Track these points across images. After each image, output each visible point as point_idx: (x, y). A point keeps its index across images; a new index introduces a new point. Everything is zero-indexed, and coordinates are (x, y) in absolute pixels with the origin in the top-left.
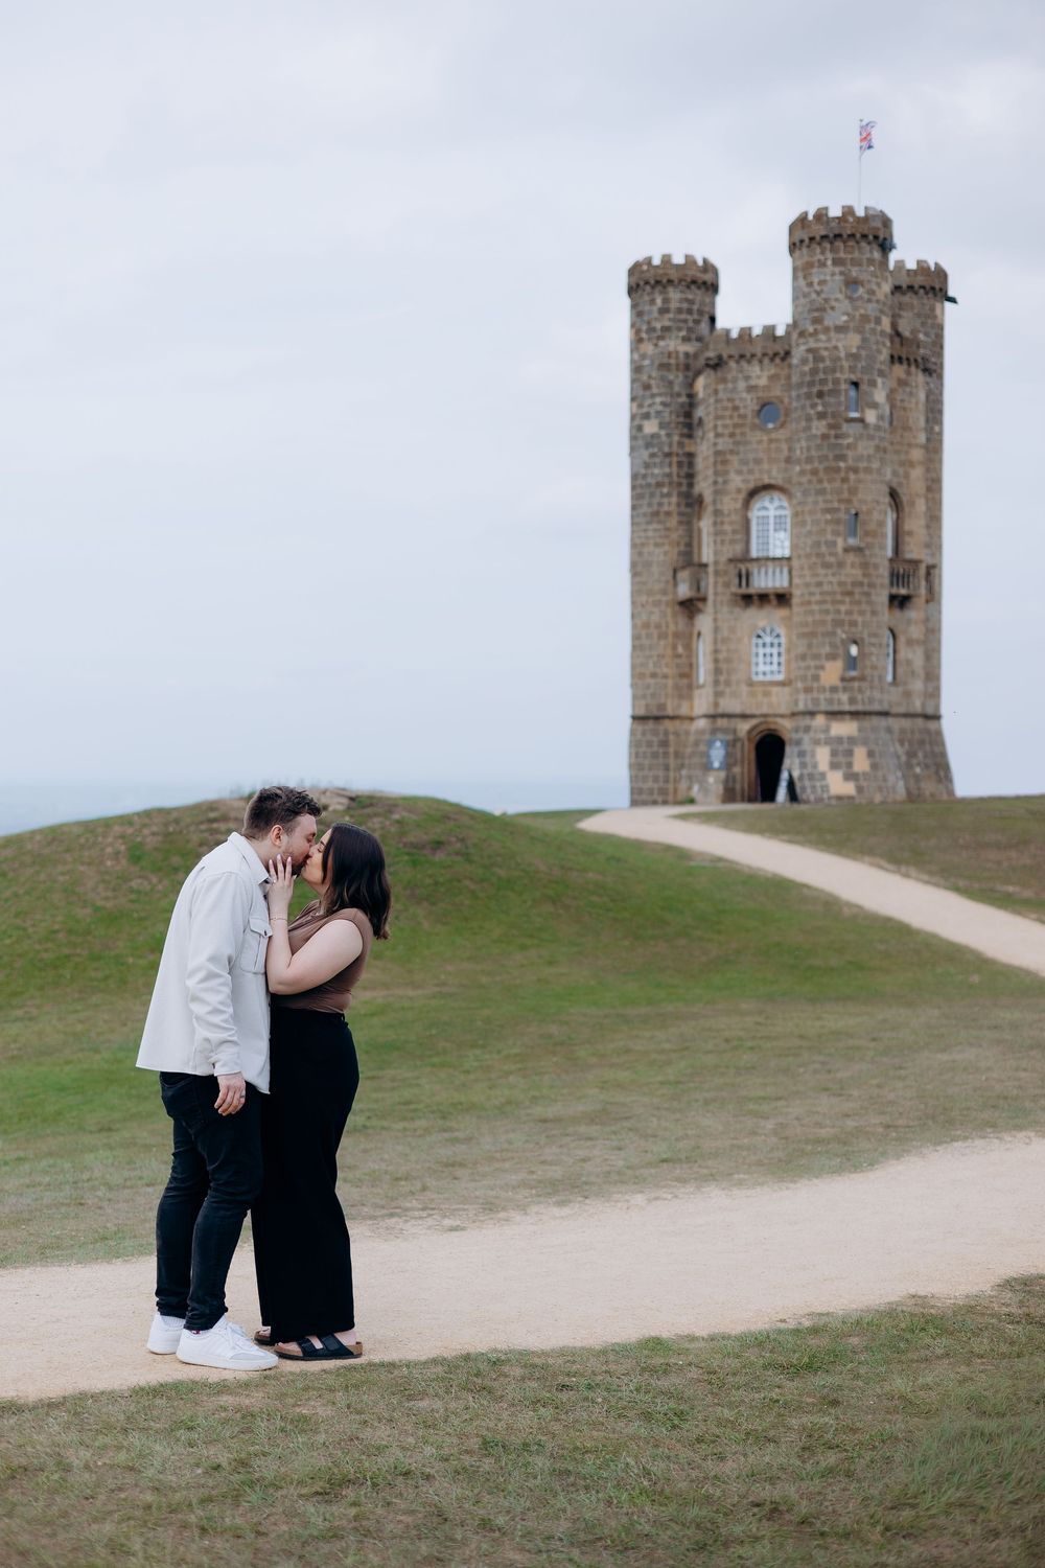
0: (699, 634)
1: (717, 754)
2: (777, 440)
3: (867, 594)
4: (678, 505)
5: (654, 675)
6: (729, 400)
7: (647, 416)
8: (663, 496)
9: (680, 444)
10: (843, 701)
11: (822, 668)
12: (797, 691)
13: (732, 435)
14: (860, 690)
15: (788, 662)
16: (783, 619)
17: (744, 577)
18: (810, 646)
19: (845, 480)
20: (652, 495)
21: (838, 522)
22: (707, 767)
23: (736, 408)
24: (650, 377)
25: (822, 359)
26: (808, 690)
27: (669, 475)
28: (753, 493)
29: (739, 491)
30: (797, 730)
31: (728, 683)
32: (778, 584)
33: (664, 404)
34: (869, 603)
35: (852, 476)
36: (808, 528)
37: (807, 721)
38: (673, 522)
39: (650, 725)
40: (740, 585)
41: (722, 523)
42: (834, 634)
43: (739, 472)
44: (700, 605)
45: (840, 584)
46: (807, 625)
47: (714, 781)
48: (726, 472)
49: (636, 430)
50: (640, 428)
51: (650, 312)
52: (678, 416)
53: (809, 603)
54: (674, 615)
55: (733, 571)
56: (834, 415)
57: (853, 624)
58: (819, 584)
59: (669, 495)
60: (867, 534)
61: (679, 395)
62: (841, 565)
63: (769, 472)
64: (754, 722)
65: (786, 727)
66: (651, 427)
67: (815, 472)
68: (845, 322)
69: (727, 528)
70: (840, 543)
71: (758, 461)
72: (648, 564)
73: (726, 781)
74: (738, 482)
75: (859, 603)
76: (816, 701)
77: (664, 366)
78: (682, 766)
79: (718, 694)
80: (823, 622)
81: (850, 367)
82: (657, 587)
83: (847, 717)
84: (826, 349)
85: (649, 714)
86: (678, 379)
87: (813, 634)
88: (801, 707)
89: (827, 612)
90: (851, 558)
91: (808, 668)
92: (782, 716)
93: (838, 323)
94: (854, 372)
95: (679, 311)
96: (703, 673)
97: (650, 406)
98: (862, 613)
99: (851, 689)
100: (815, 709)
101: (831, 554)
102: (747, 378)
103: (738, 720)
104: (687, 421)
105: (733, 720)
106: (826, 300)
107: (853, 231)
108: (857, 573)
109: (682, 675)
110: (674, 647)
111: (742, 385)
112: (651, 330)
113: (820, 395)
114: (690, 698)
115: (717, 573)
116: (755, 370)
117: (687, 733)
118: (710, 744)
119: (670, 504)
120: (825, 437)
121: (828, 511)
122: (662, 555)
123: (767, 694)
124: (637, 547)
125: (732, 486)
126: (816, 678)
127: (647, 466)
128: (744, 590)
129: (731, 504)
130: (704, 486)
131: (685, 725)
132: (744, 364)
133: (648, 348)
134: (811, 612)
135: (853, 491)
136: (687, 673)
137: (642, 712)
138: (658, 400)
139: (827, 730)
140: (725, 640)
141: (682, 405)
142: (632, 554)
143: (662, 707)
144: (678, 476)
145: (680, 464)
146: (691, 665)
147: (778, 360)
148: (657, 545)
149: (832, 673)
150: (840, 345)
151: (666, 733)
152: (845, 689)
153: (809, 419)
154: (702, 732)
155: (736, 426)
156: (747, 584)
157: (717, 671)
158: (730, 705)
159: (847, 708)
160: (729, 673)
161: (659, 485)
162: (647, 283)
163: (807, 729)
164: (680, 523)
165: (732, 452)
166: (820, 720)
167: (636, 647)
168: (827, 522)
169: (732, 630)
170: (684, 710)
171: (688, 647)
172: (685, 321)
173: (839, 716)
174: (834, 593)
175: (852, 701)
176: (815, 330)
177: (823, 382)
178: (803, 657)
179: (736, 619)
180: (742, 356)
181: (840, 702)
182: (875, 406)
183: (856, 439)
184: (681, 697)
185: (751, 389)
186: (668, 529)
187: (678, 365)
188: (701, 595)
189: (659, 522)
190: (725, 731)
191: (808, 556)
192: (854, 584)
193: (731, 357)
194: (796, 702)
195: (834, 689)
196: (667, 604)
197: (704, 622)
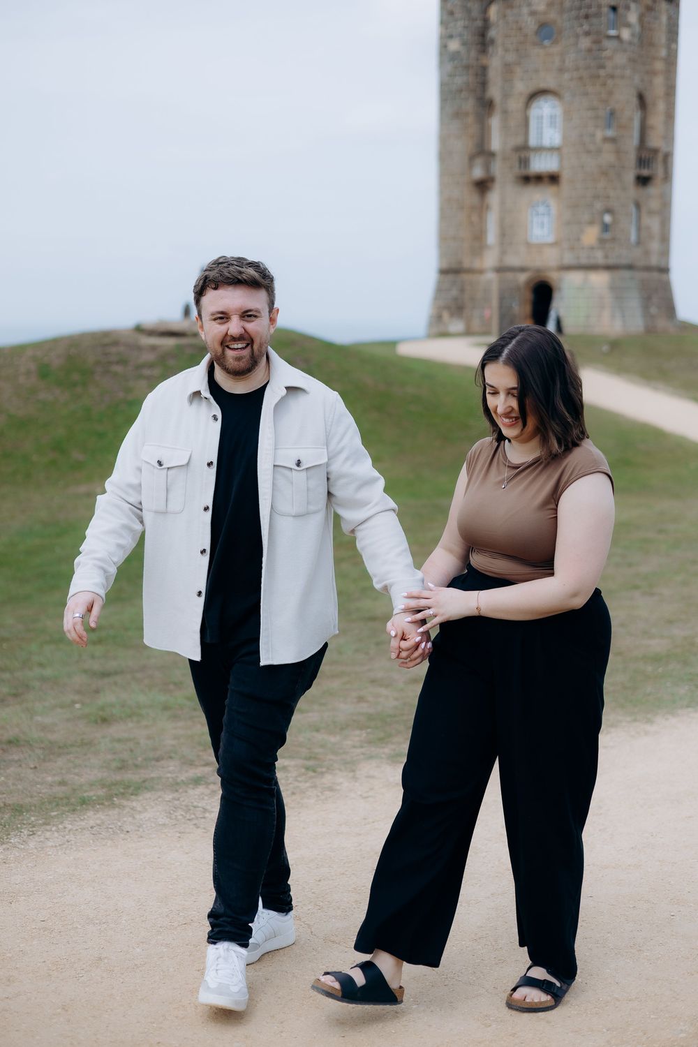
0: (488, 207)
2: (552, 54)
3: (619, 175)
4: (474, 106)
5: (455, 238)
6: (515, 22)
7: (452, 37)
8: (462, 99)
9: (477, 59)
10: (599, 257)
11: (583, 231)
12: (564, 250)
13: (517, 50)
14: (612, 248)
15: (556, 227)
16: (553, 194)
17: (524, 162)
18: (574, 214)
19: (604, 84)
20: (454, 99)
21: (597, 117)
23: (520, 29)
24: (455, 5)
26: (572, 249)
27: (467, 83)
28: (533, 96)
29: (521, 94)
31: (511, 244)
32: (550, 168)
33: (464, 27)
34: (620, 181)
35: (610, 82)
36: (576, 122)
38: (470, 119)
39: (450, 277)
40: (520, 168)
41: (508, 120)
42: (592, 205)
43: (522, 80)
44: (490, 184)
45: (598, 166)
46: (572, 199)
48: (512, 80)
49: (443, 47)
50: (446, 46)
52: (475, 36)
53: (575, 181)
54: (470, 193)
55: (515, 158)
56: (597, 33)
57: (608, 197)
58: (582, 166)
59: (467, 99)
60: (620, 127)
61: (476, 19)
62: (599, 151)
63: (545, 79)
64: (530, 274)
65: (553, 277)
66: (454, 45)
67: (580, 78)
69: (512, 123)
70: (599, 134)
71: (536, 71)
72: (451, 153)
74: (521, 87)
75: (612, 181)
76: (578, 258)
79: (503, 253)
80: (585, 197)
82: (457, 170)
83: (602, 270)
85: (451, 268)
86: (475, 6)
87: (576, 206)
88: (566, 262)
89: (587, 188)
90: (607, 146)
91: (572, 232)
92: (551, 269)
96: (492, 237)
97: (454, 28)
98: (614, 189)
99: (605, 248)
100: (576, 263)
101: (592, 143)
102: (529, 5)
103: (517, 273)
104: (483, 40)
105: (514, 273)
108: (612, 158)
109: (475, 239)
110: (470, 217)
111: (525, 10)
113: (586, 17)
114: (481, 255)
115: (503, 159)
117: (479, 282)
119: (467, 106)
120: (589, 50)
121: (590, 109)
122: (462, 146)
123: (540, 253)
125: (516, 91)
126: (578, 240)
127: (451, 76)
128: (523, 172)
129: (515, 104)
130: (494, 92)
131: (477, 277)
134: (576, 189)
135: (610, 93)
136: (479, 237)
137: (446, 267)
138: (460, 23)
139: (585, 279)
140: (509, 211)
141: (478, 27)
143: (460, 262)
144: (474, 83)
145: (476, 74)
146: (481, 230)
148: (457, 137)
149: (591, 235)
151: (463, 283)
152: (601, 248)
153: (577, 36)
155: (519, 43)
156: (526, 168)
157: (503, 234)
158: (513, 260)
159: (601, 262)
160: (512, 236)
161: (459, 91)
164: (476, 121)
165: (517, 64)
168: (589, 118)
169: (515, 204)
170: (476, 265)
171: (479, 216)
173: (595, 269)
174: (593, 173)
175: (605, 257)
177: (589, 6)
178: (569, 223)
179: (517, 194)
181: (596, 258)
182: (628, 25)
183: (613, 52)
184: (474, 254)
185: (532, 13)
186: (466, 126)
188: (491, 177)
189: (460, 120)
190: (508, 280)
191: (575, 145)
192: (608, 166)
194: (563, 259)
195: (592, 248)
196: (465, 184)
197: (493, 198)
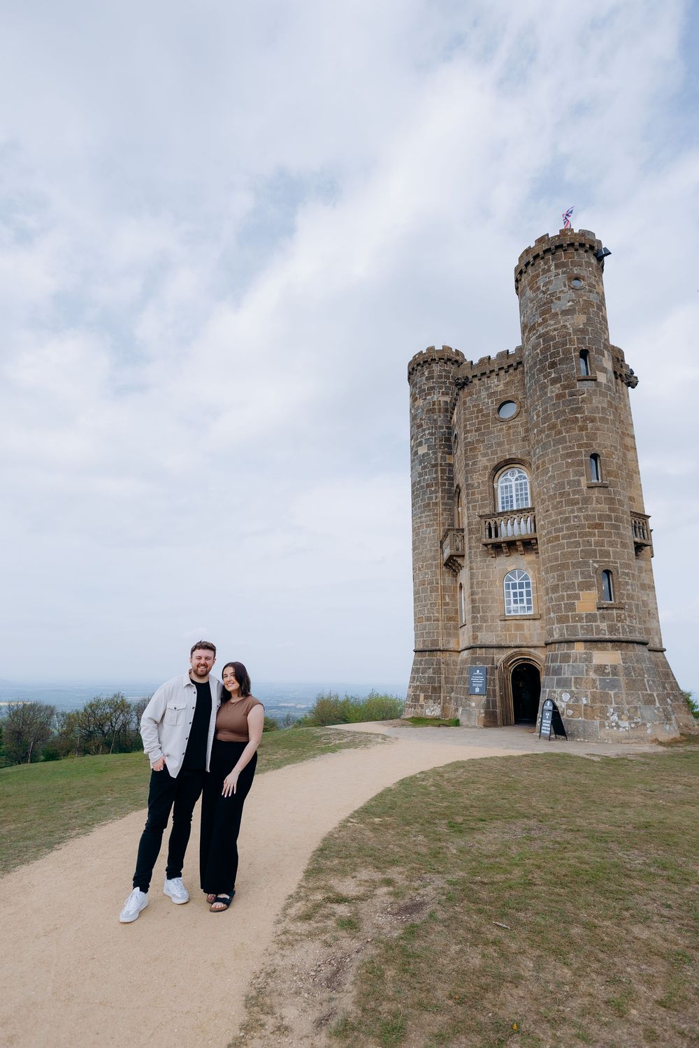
0: (461, 587)
1: (478, 681)
2: (515, 427)
3: (617, 528)
4: (443, 498)
5: (428, 619)
6: (474, 406)
7: (420, 444)
8: (432, 493)
9: (443, 458)
10: (603, 628)
11: (577, 597)
12: (550, 622)
13: (478, 430)
14: (619, 618)
15: (538, 599)
16: (529, 563)
17: (493, 530)
18: (561, 578)
19: (581, 429)
20: (424, 493)
21: (580, 463)
22: (470, 693)
23: (481, 411)
24: (421, 419)
25: (553, 338)
26: (561, 620)
27: (435, 479)
28: (497, 469)
29: (485, 468)
30: (554, 660)
31: (484, 619)
32: (523, 533)
33: (431, 434)
34: (619, 535)
35: (590, 425)
36: (550, 474)
37: (564, 649)
38: (440, 509)
39: (427, 656)
40: (490, 536)
41: (473, 494)
42: (586, 564)
43: (485, 455)
44: (459, 560)
45: (587, 518)
46: (557, 559)
47: (476, 705)
48: (475, 456)
49: (414, 453)
50: (416, 453)
51: (421, 381)
52: (441, 441)
53: (557, 538)
54: (442, 574)
55: (484, 526)
56: (567, 378)
57: (607, 554)
58: (567, 520)
59: (436, 492)
60: (609, 473)
61: (441, 427)
62: (586, 500)
63: (509, 450)
64: (510, 652)
65: (540, 657)
66: (422, 450)
67: (553, 427)
68: (571, 306)
69: (478, 496)
70: (584, 481)
71: (500, 444)
72: (423, 540)
73: (487, 706)
74: (485, 461)
75: (609, 535)
76: (573, 630)
77: (431, 411)
78: (452, 690)
79: (476, 629)
80: (573, 554)
81: (578, 339)
82: (429, 555)
83: (610, 645)
84: (555, 330)
85: (425, 648)
86: (440, 418)
87: (564, 566)
88: (556, 637)
89: (577, 544)
90: (596, 493)
91: (562, 598)
92: (535, 647)
93: (564, 308)
94: (583, 343)
95: (440, 377)
96: (465, 616)
97: (422, 437)
98: (612, 544)
99: (610, 618)
100: (573, 638)
101: (575, 492)
102: (488, 389)
103: (495, 651)
104: (448, 442)
105: (491, 650)
106: (551, 295)
107: (572, 241)
108: (605, 507)
109: (450, 619)
110: (443, 597)
111: (484, 394)
112: (422, 391)
113: (553, 365)
114: (457, 636)
115: (470, 532)
116: (494, 380)
117: (455, 663)
118: (471, 672)
119: (436, 497)
120: (559, 396)
121: (569, 455)
122: (433, 533)
123: (519, 628)
124: (416, 530)
125: (480, 465)
126: (571, 607)
127: (420, 475)
128: (494, 540)
129: (479, 478)
130: (460, 479)
131: (454, 657)
132: (485, 379)
133: (420, 402)
134: (561, 546)
135: (592, 437)
136: (453, 618)
137: (421, 647)
138: (427, 432)
139: (588, 659)
140: (480, 584)
141: (443, 434)
142: (413, 535)
143: (435, 642)
144: (442, 479)
145: (443, 471)
146: (456, 610)
147: (511, 371)
148: (428, 526)
149: (588, 601)
150: (567, 324)
151: (439, 663)
152: (603, 618)
153: (543, 387)
154: (464, 662)
155: (480, 423)
156: (496, 536)
157: (475, 610)
158: (486, 637)
159: (607, 637)
160: (484, 612)
161: (428, 486)
162: (418, 365)
163: (566, 658)
164: (445, 510)
165: (478, 441)
166: (579, 649)
167: (417, 600)
168: (568, 465)
169: (485, 575)
170: (452, 646)
171: (453, 597)
172: (445, 383)
173: (599, 645)
174: (583, 526)
175: (612, 629)
176: (543, 319)
177: (553, 355)
178: (555, 589)
179: (488, 566)
180: (483, 374)
181: (599, 631)
182: (604, 370)
183: (590, 395)
184: (449, 635)
185: (490, 395)
186: (436, 515)
187: (440, 409)
188: (460, 553)
189: (430, 511)
190: (483, 660)
191: (552, 498)
192: (600, 517)
193: (474, 376)
194: (550, 633)
195: (590, 617)
196: (436, 566)
197: (464, 576)
